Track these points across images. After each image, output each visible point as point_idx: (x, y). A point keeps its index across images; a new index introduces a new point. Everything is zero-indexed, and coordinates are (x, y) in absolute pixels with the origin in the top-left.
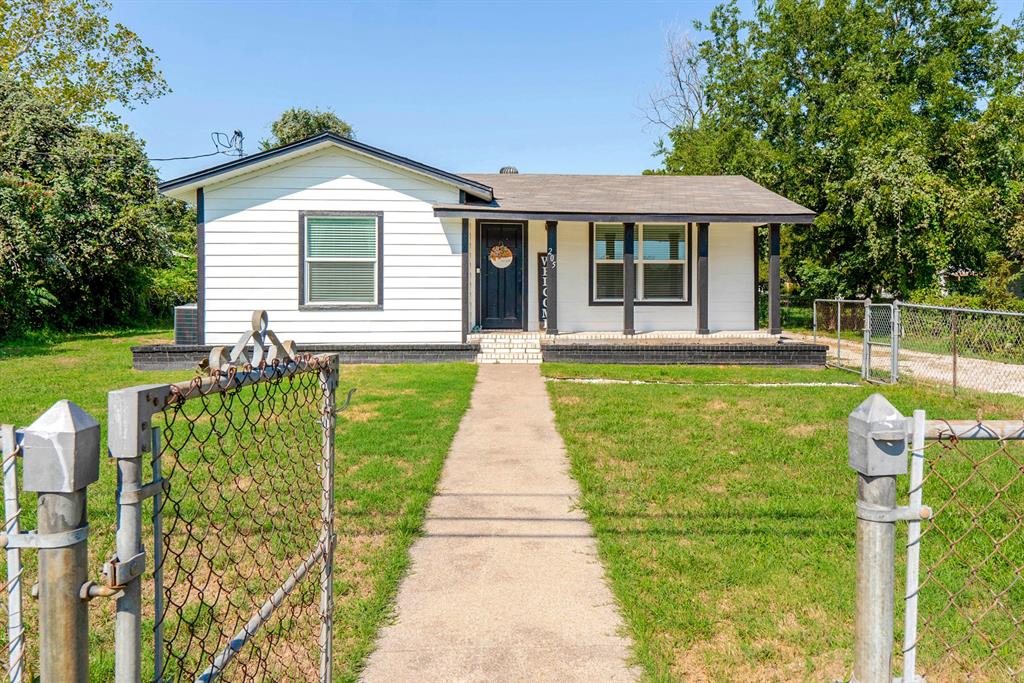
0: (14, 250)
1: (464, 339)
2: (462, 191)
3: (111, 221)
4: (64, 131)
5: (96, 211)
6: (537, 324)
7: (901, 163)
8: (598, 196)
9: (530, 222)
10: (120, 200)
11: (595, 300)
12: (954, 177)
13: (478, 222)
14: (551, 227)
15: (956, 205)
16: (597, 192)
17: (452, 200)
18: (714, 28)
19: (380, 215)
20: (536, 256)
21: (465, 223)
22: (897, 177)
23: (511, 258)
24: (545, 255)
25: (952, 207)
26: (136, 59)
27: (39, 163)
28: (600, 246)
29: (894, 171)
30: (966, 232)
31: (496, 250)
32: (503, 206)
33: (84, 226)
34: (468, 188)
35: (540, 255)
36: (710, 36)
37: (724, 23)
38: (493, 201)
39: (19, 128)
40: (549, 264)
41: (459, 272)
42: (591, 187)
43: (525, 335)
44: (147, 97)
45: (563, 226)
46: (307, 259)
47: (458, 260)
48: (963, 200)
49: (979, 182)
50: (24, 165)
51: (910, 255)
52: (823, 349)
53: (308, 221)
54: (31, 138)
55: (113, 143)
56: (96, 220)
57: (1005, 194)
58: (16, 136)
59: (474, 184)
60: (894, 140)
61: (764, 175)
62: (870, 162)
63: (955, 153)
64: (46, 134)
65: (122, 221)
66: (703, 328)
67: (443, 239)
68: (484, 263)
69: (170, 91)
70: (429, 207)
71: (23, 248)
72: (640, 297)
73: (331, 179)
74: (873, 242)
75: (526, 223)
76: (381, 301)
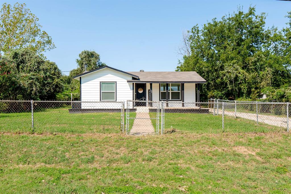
0: (37, 89)
1: (133, 108)
2: (132, 77)
3: (52, 82)
4: (42, 62)
5: (49, 80)
6: (148, 105)
7: (234, 67)
8: (161, 77)
9: (147, 84)
10: (54, 77)
11: (161, 100)
12: (248, 71)
13: (136, 83)
14: (151, 84)
15: (248, 77)
16: (161, 76)
17: (130, 79)
18: (192, 32)
19: (116, 82)
20: (148, 91)
21: (133, 84)
22: (233, 71)
23: (143, 91)
24: (150, 90)
25: (247, 78)
26: (47, 39)
27: (38, 70)
28: (162, 88)
29: (232, 70)
30: (250, 84)
31: (139, 89)
32: (141, 80)
33: (47, 84)
34: (134, 77)
35: (149, 90)
36: (192, 34)
37: (195, 30)
38: (139, 79)
39: (33, 62)
40: (151, 92)
41: (132, 94)
42: (160, 75)
43: (146, 107)
44: (50, 49)
45: (153, 84)
46: (101, 91)
47: (132, 91)
48: (249, 76)
49: (254, 71)
50: (35, 70)
51: (237, 89)
52: (208, 110)
53: (101, 83)
54: (36, 64)
55: (52, 64)
56: (49, 82)
57: (259, 75)
58: (33, 64)
59: (135, 76)
60: (232, 62)
61: (205, 69)
62: (227, 67)
63: (248, 65)
64: (39, 63)
65: (54, 83)
66: (183, 106)
67: (129, 87)
68: (137, 92)
69: (56, 47)
70: (126, 81)
71: (38, 89)
72: (170, 99)
73: (106, 75)
74: (229, 86)
75: (146, 84)
76: (116, 100)
